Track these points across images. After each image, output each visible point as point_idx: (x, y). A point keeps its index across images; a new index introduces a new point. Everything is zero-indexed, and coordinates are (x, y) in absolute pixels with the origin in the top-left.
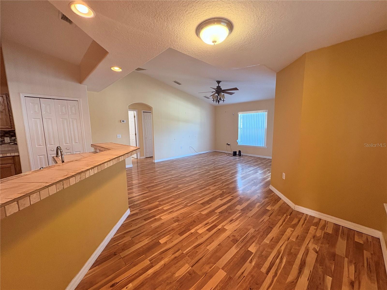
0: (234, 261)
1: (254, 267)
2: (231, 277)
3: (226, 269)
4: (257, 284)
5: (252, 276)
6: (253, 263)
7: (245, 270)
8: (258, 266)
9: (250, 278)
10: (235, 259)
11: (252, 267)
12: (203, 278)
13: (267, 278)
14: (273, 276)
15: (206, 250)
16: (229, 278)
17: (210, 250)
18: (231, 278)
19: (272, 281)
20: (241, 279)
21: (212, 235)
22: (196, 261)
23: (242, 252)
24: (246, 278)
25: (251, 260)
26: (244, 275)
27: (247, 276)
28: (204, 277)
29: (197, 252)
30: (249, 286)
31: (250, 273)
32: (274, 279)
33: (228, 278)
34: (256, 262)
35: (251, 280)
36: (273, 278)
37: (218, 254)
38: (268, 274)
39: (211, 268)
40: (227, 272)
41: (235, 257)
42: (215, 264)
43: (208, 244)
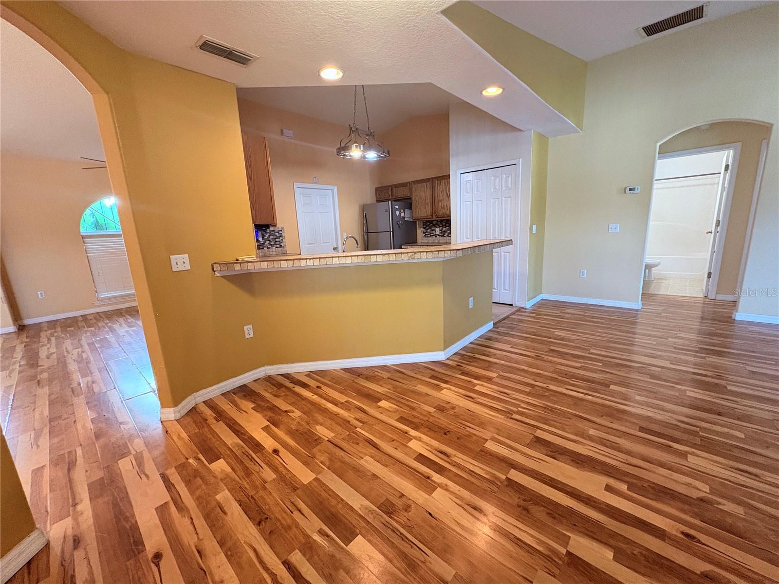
0: (330, 498)
1: (308, 537)
2: (298, 491)
3: (315, 484)
4: (270, 532)
5: (290, 527)
6: (317, 538)
7: (304, 517)
8: (309, 548)
9: (287, 522)
10: (333, 502)
11: (309, 532)
12: (305, 454)
13: (276, 558)
14: (276, 575)
15: (362, 455)
16: (296, 487)
17: (362, 462)
18: (296, 491)
19: (266, 569)
20: (288, 506)
21: (403, 464)
22: (338, 444)
23: (353, 519)
24: (287, 514)
25: (328, 536)
26: (296, 513)
27: (292, 518)
28: (307, 455)
29: (358, 444)
30: (272, 516)
31: (297, 526)
32: (269, 574)
33: (296, 485)
34: (320, 546)
35: (281, 524)
36: (272, 573)
37: (351, 474)
38: (284, 566)
39: (321, 463)
40: (308, 485)
41: (339, 502)
42: (328, 469)
43: (377, 458)
